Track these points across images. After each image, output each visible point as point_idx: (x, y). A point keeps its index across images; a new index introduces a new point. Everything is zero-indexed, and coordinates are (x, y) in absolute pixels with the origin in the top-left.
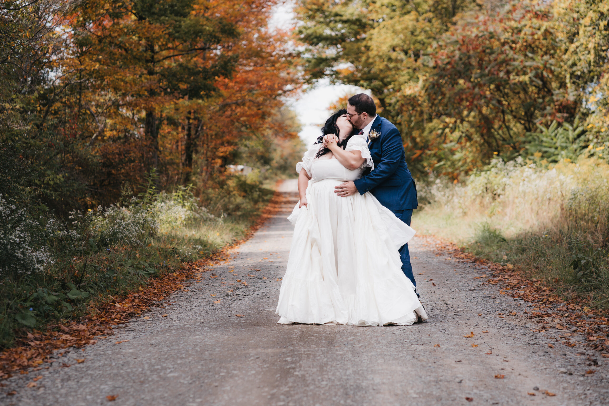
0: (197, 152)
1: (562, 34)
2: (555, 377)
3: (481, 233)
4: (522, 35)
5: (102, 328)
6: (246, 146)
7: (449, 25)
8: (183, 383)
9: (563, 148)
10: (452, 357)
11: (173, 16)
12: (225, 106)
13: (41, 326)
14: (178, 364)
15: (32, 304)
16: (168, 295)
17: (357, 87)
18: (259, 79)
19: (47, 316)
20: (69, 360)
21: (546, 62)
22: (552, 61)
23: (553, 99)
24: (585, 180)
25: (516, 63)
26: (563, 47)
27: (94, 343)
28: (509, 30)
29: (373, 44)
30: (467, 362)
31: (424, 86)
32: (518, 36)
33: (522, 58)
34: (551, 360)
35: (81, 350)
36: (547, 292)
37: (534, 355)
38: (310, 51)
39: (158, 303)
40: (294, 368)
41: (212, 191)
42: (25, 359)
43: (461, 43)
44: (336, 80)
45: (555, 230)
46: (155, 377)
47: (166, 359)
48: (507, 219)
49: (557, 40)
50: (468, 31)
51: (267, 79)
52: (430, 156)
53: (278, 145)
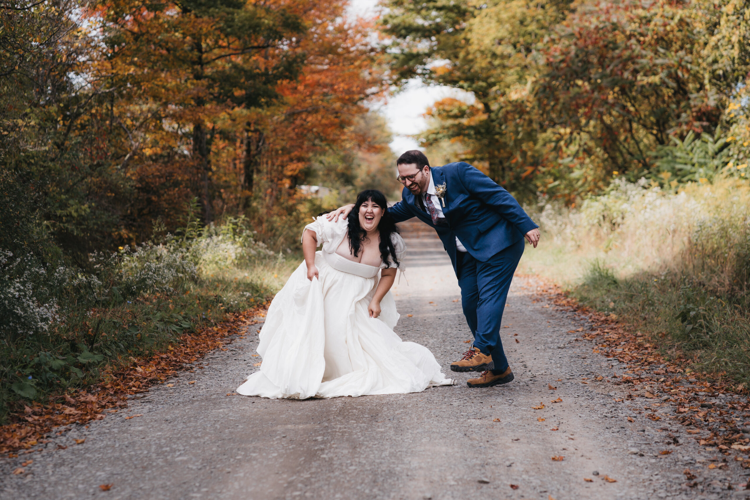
0: (259, 171)
1: (700, 25)
2: (622, 459)
3: (590, 274)
4: (651, 26)
5: (114, 399)
6: (321, 162)
7: (566, 12)
8: (192, 469)
9: (701, 165)
10: (511, 434)
11: (224, 8)
12: (292, 115)
13: (42, 398)
14: (191, 445)
15: (33, 370)
16: (202, 355)
17: (455, 89)
18: (334, 82)
19: (50, 385)
20: (67, 440)
21: (681, 59)
22: (689, 58)
23: (689, 104)
24: (717, 207)
25: (644, 61)
26: (702, 40)
27: (101, 418)
28: (636, 20)
29: (473, 37)
30: (526, 441)
31: (533, 89)
32: (647, 27)
33: (650, 54)
34: (625, 438)
35: (84, 427)
36: (650, 350)
37: (607, 430)
38: (398, 44)
39: (188, 366)
40: (322, 450)
41: (278, 219)
42: (16, 440)
43: (578, 36)
44: (429, 81)
45: (677, 271)
46: (160, 462)
47: (178, 439)
48: (625, 255)
49: (695, 32)
50: (586, 21)
51: (343, 81)
52: (544, 173)
53: (363, 159)
